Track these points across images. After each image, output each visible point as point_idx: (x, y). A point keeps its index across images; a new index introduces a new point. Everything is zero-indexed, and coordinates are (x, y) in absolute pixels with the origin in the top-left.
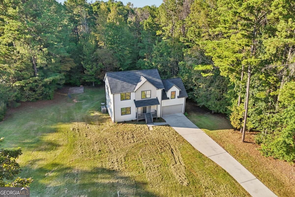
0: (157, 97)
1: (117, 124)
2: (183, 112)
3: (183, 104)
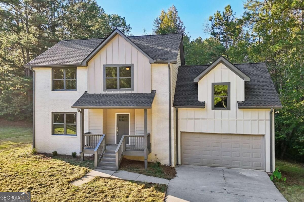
0: (153, 91)
3: (264, 136)
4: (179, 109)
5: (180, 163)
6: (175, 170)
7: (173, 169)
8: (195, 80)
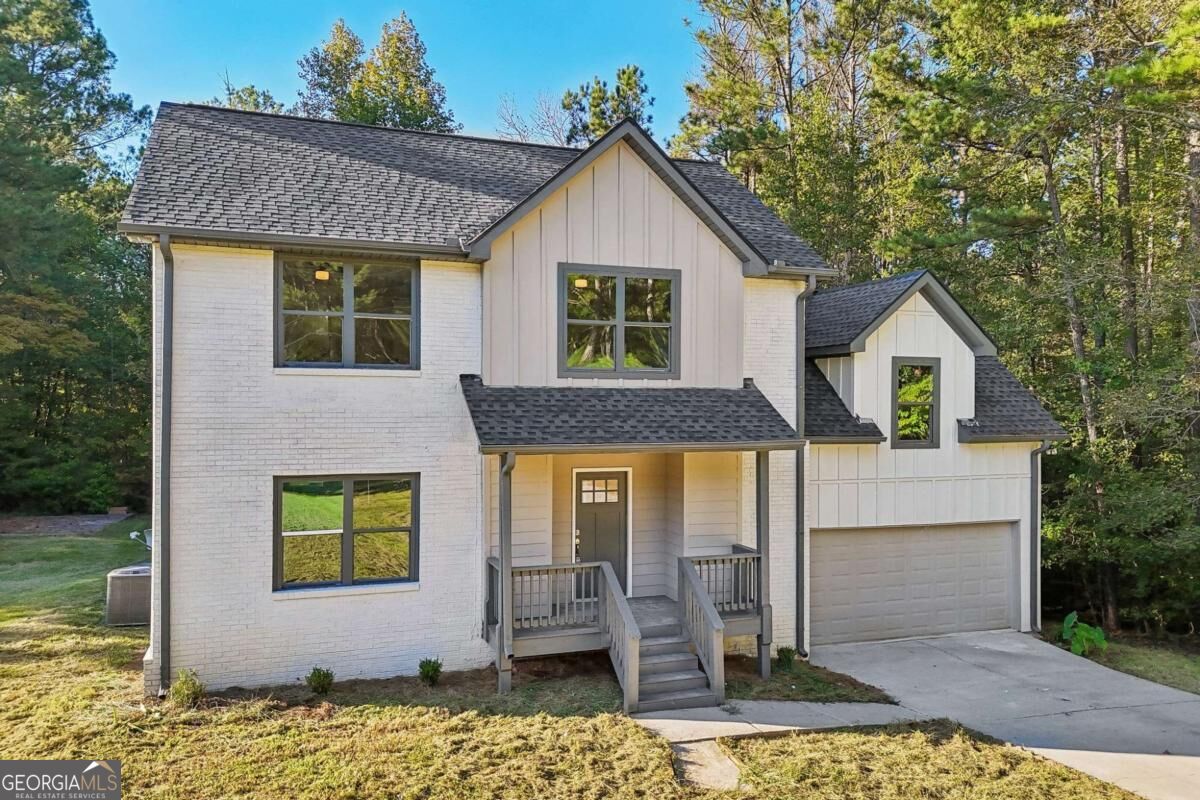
0: (748, 382)
1: (192, 714)
2: (1026, 625)
3: (1017, 523)
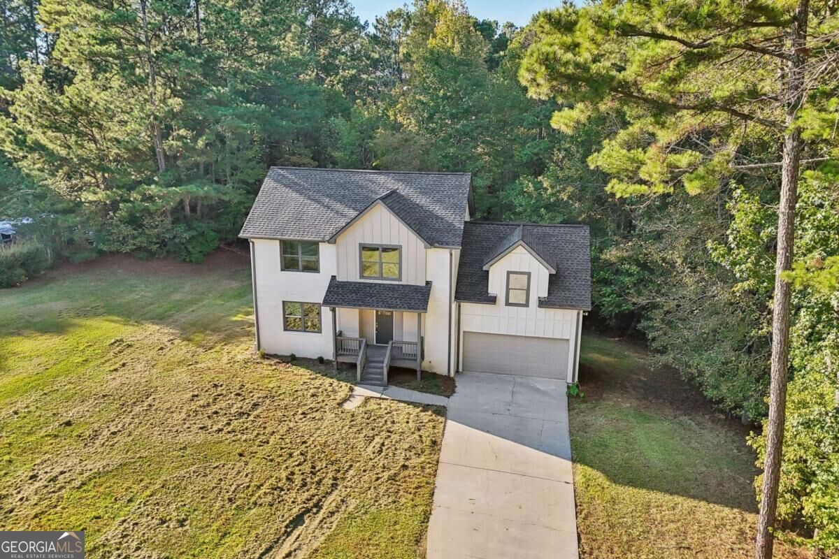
0: (428, 283)
2: (570, 380)
3: (568, 340)
4: (463, 304)
5: (460, 370)
6: (454, 381)
7: (452, 380)
8: (485, 268)
